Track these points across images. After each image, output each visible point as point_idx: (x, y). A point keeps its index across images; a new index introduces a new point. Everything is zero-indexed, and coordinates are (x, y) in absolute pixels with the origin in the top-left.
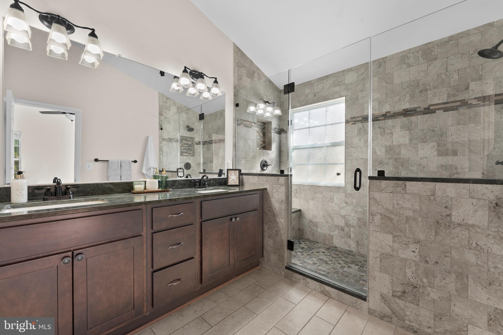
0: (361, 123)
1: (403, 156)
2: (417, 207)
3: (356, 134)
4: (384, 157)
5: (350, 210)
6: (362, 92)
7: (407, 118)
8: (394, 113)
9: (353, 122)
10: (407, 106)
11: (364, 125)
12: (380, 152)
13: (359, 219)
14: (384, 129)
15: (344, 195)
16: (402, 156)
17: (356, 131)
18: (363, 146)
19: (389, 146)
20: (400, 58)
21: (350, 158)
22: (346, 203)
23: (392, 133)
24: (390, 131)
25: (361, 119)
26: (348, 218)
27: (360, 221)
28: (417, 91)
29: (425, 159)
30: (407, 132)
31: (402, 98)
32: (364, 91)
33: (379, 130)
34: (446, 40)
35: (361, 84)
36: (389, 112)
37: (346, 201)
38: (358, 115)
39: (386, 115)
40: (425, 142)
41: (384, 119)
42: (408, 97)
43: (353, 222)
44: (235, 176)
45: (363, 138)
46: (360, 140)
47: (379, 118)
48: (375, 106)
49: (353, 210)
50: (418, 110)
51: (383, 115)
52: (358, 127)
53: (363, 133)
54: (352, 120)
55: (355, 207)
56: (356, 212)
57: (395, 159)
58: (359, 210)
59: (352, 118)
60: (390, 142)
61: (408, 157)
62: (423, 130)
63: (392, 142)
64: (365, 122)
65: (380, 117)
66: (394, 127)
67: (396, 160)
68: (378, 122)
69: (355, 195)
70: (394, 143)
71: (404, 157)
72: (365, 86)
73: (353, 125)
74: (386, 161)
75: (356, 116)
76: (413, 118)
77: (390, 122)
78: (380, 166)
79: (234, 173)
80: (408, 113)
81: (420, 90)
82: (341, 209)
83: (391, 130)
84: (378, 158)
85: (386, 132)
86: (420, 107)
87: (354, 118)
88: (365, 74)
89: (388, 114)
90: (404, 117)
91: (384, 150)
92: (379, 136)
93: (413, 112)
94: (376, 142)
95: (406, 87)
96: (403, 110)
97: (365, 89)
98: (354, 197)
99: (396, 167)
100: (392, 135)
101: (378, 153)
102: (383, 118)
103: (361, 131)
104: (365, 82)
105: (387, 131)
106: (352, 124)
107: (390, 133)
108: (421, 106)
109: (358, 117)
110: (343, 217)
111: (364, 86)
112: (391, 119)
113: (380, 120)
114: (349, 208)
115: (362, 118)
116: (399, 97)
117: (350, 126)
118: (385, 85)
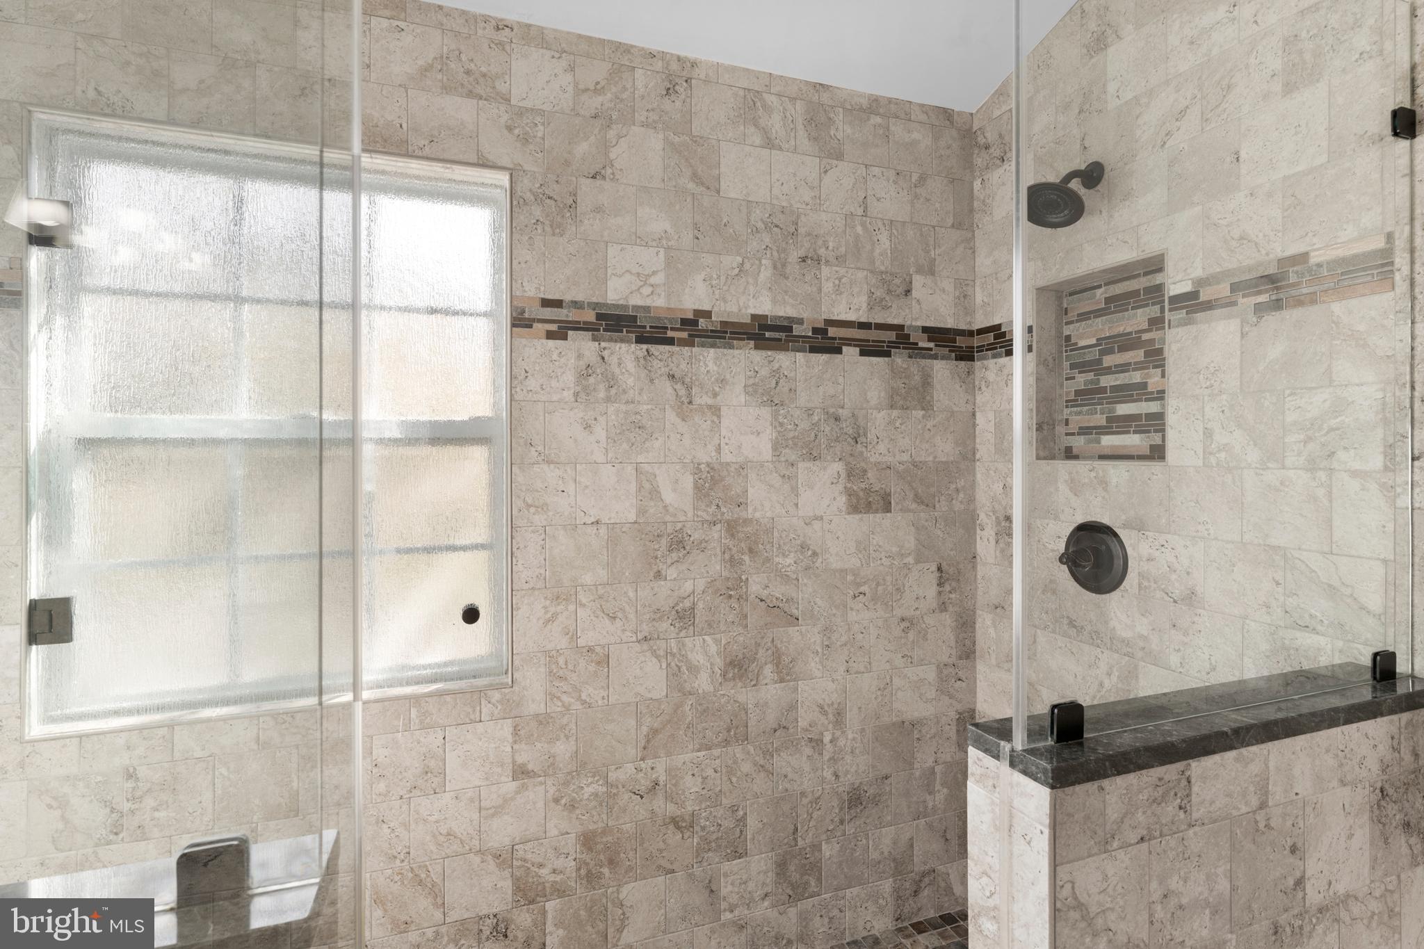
0: (594, 339)
1: (755, 510)
3: (568, 395)
4: (690, 514)
5: (540, 804)
6: (598, 182)
7: (764, 353)
8: (724, 323)
9: (554, 327)
10: (765, 306)
11: (606, 354)
12: (675, 490)
13: (588, 841)
14: (689, 388)
15: (506, 728)
16: (750, 509)
17: (569, 378)
18: (600, 457)
19: (708, 465)
20: (741, 93)
21: (539, 519)
22: (521, 772)
23: (716, 410)
24: (710, 401)
25: (590, 316)
26: (529, 856)
27: (590, 849)
28: (794, 256)
29: (817, 525)
30: (766, 412)
31: (747, 266)
32: (604, 178)
33: (670, 390)
34: (865, 103)
35: (592, 138)
36: (707, 314)
37: (520, 759)
38: (580, 298)
39: (694, 323)
40: (815, 459)
41: (689, 343)
42: (766, 274)
43: (560, 863)
45: (602, 420)
46: (588, 427)
47: (670, 334)
48: (654, 273)
49: (556, 801)
50: (797, 330)
51: (685, 322)
52: (580, 356)
53: (602, 395)
54: (548, 313)
55: (566, 784)
56: (572, 806)
57: (728, 522)
58: (588, 791)
59: (546, 303)
60: (711, 448)
61: (769, 514)
62: (809, 412)
63: (719, 449)
64: (611, 340)
65: (672, 329)
66: (723, 381)
67: (732, 528)
68: (667, 348)
69: (565, 721)
70: (727, 457)
71: (758, 515)
72: (612, 156)
73: (551, 343)
74: (696, 536)
75: (567, 298)
76: (783, 360)
77: (708, 360)
78: (674, 555)
80: (767, 334)
81: (802, 253)
82: (493, 815)
83: (715, 395)
84: (668, 518)
85: (697, 401)
86: (800, 321)
87: (558, 304)
88: (609, 95)
89: (702, 323)
90: (757, 347)
91: (688, 482)
92: (671, 416)
93: (782, 335)
94: (657, 444)
95: (760, 225)
96: (754, 317)
97: (609, 171)
98: (563, 728)
99: (733, 562)
100: (719, 417)
101: (668, 496)
102: (684, 335)
103: (592, 380)
104: (611, 134)
105: (702, 399)
106: (550, 335)
107: (710, 407)
108: (805, 315)
109: (576, 305)
110: (504, 858)
111: (606, 154)
112: (713, 346)
113: (670, 342)
114: (537, 794)
115: (600, 317)
116: (739, 259)
117: (537, 346)
118: (691, 186)
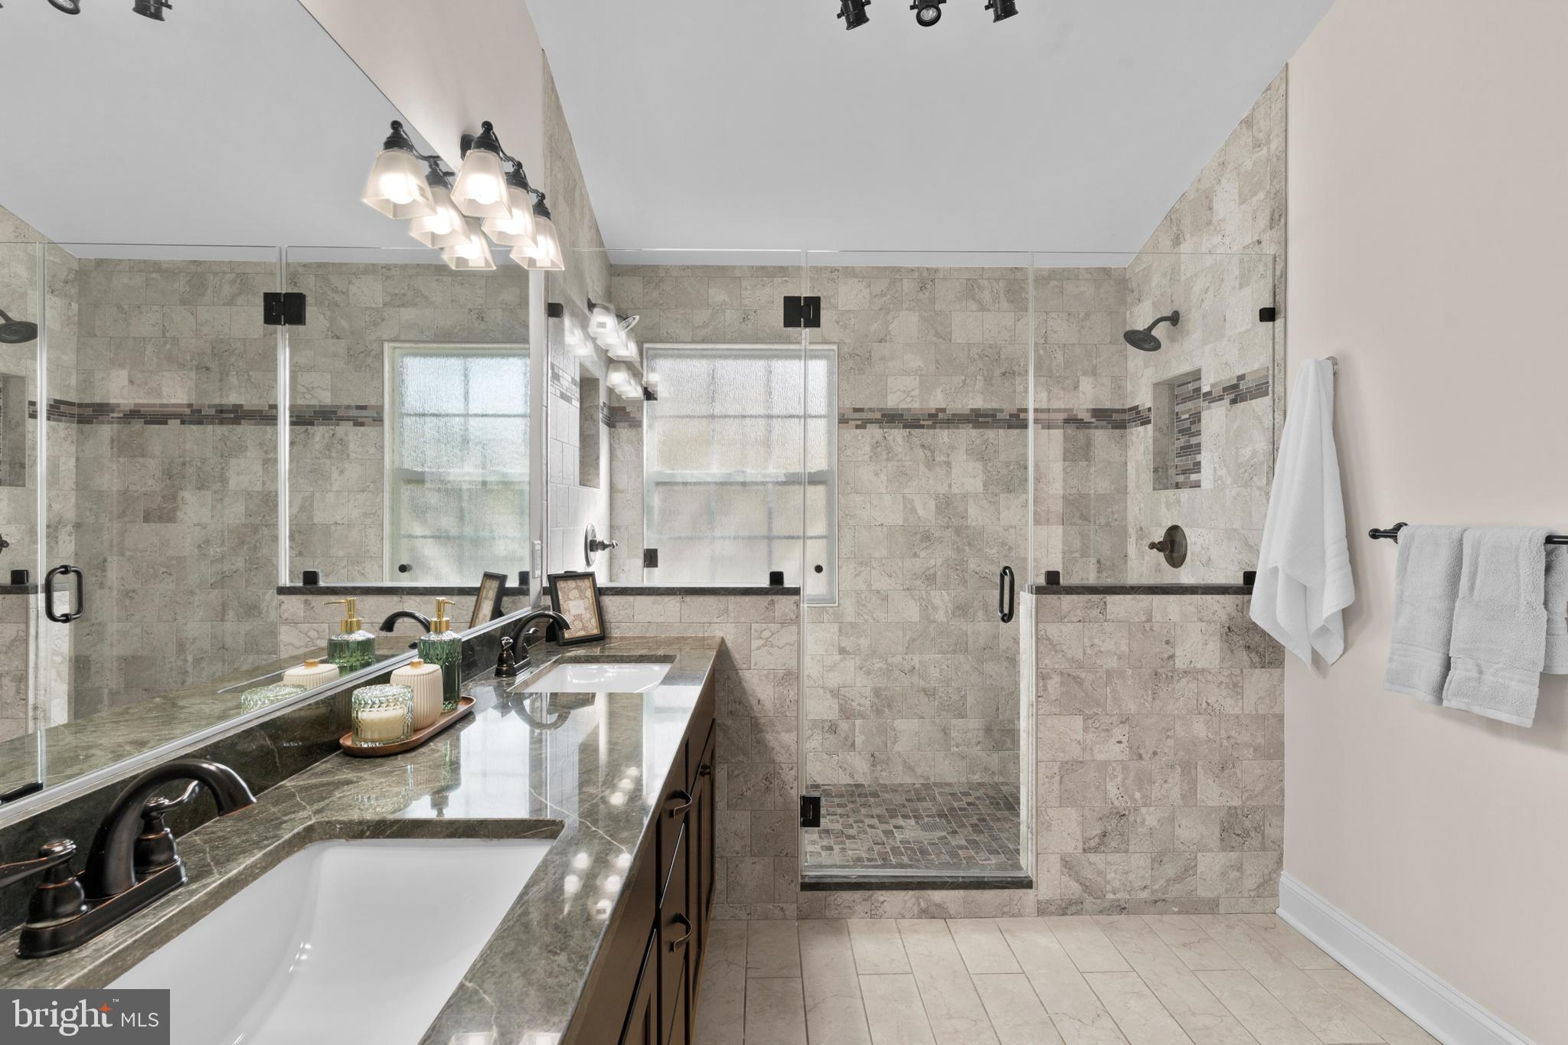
0: (881, 427)
1: (972, 521)
2: (1125, 648)
3: (866, 457)
4: (933, 522)
5: (852, 669)
6: (883, 344)
7: (978, 431)
8: (953, 415)
9: (859, 422)
10: (979, 403)
11: (886, 435)
12: (924, 509)
13: (877, 692)
14: (933, 452)
15: (835, 628)
16: (969, 520)
17: (868, 448)
18: (884, 491)
19: (944, 495)
20: (964, 282)
21: (852, 522)
22: (842, 651)
23: (949, 464)
24: (945, 459)
25: (878, 416)
26: (847, 694)
27: (878, 697)
28: (997, 373)
29: (1012, 531)
30: (979, 465)
31: (968, 381)
32: (886, 341)
33: (921, 453)
34: (1045, 274)
35: (880, 321)
36: (943, 410)
37: (842, 645)
38: (873, 405)
39: (936, 415)
40: (1011, 492)
41: (933, 427)
42: (980, 384)
43: (863, 701)
44: (581, 602)
45: (884, 470)
46: (877, 474)
47: (922, 422)
48: (913, 390)
49: (861, 668)
50: (999, 416)
51: (930, 415)
52: (873, 437)
53: (884, 457)
54: (857, 415)
55: (866, 660)
56: (868, 673)
57: (955, 527)
58: (877, 666)
59: (856, 410)
60: (946, 485)
61: (981, 524)
62: (1007, 464)
63: (950, 486)
64: (889, 428)
65: (924, 420)
66: (952, 448)
67: (958, 531)
68: (921, 430)
69: (865, 627)
70: (955, 490)
71: (974, 524)
72: (890, 329)
73: (858, 431)
74: (937, 534)
75: (867, 407)
76: (990, 434)
77: (944, 436)
78: (924, 545)
79: (577, 588)
80: (980, 420)
81: (1003, 370)
82: (829, 671)
83: (948, 455)
84: (920, 524)
85: (938, 459)
86: (1001, 411)
87: (861, 410)
88: (888, 296)
89: (941, 415)
90: (974, 427)
91: (932, 504)
92: (922, 468)
93: (990, 420)
94: (914, 483)
95: (976, 357)
96: (972, 410)
97: (888, 337)
98: (864, 631)
99: (958, 550)
100: (951, 468)
101: (921, 512)
102: (930, 423)
103: (879, 449)
104: (890, 317)
105: (940, 458)
106: (858, 427)
107: (945, 462)
108: (1005, 407)
109: (871, 410)
110: (835, 693)
111: (887, 328)
112: (948, 428)
113: (922, 427)
114: (851, 664)
115: (883, 415)
116: (963, 377)
117: (851, 433)
118: (934, 339)
